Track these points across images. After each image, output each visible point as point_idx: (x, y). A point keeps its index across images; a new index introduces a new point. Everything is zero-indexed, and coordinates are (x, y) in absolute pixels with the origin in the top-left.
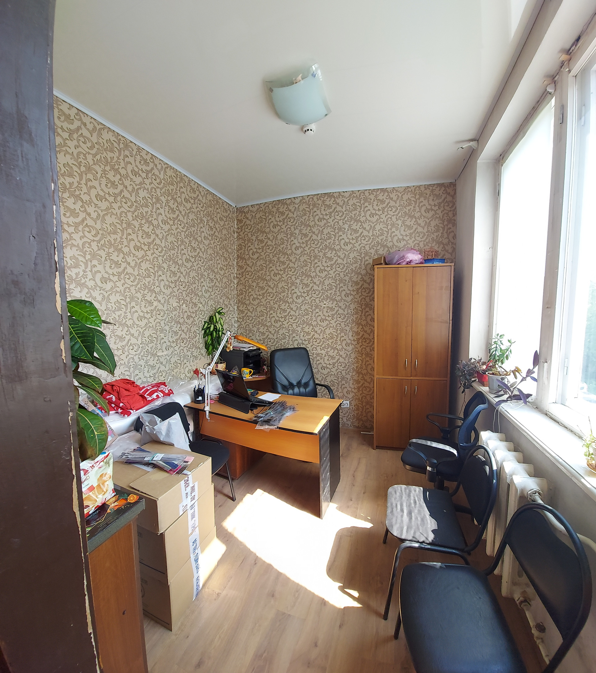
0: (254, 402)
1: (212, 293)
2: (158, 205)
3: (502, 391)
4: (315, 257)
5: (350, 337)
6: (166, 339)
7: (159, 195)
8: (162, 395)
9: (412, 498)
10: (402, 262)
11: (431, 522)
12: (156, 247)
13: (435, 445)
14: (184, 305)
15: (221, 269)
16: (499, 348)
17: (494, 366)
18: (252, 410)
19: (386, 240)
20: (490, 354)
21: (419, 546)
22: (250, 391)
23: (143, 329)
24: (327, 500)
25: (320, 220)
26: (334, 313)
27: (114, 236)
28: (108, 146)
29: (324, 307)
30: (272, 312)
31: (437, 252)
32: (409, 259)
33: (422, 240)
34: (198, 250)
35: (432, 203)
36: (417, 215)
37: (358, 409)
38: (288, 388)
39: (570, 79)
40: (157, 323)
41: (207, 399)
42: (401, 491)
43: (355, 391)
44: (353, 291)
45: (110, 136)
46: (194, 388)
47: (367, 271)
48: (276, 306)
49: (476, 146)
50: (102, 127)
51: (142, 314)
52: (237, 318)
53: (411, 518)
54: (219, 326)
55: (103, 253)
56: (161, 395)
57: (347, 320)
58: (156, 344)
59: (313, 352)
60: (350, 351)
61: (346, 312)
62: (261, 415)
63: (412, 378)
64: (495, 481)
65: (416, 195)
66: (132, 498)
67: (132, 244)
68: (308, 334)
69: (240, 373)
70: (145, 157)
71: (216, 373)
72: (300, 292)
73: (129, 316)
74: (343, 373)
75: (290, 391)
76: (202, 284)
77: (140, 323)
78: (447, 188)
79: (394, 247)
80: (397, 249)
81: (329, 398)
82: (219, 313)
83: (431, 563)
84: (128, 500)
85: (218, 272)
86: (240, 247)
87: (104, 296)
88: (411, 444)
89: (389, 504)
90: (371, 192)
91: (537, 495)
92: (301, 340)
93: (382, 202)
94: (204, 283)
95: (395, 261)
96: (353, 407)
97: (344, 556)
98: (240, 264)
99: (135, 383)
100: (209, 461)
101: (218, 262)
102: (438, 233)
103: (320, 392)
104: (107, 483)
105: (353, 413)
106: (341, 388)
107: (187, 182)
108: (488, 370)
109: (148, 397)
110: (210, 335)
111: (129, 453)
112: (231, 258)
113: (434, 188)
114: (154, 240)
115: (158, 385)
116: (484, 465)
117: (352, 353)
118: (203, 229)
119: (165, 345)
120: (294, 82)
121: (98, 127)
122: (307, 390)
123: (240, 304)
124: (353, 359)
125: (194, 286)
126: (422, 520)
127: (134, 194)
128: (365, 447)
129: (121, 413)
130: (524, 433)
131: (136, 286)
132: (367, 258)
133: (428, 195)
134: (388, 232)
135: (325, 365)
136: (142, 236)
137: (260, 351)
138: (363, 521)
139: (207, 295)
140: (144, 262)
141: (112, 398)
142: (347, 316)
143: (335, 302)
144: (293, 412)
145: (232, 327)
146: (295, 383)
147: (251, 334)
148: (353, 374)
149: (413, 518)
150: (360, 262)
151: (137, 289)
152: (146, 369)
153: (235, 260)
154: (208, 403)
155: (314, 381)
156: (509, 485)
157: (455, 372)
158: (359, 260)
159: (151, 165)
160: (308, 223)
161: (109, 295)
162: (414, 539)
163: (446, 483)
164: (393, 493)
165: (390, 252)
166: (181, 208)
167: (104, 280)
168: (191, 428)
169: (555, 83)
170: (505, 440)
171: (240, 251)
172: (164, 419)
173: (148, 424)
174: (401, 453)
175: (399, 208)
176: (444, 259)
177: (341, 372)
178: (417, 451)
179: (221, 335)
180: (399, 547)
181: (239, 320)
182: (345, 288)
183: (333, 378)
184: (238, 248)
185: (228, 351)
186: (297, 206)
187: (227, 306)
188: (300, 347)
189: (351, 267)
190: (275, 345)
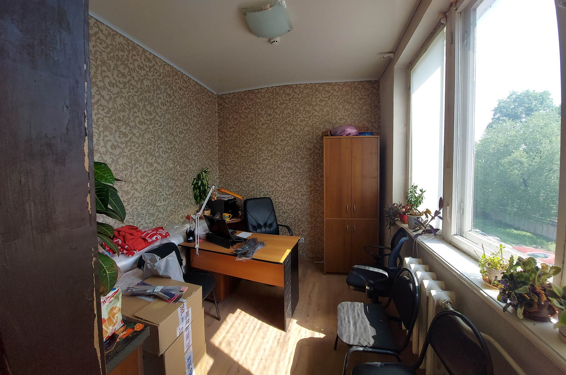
0: (234, 239)
1: (200, 157)
2: (158, 92)
3: (418, 227)
4: (278, 130)
5: (305, 189)
6: (163, 193)
7: (159, 84)
8: (161, 237)
9: (356, 311)
10: (343, 134)
11: (371, 330)
12: (156, 122)
13: (371, 269)
14: (178, 166)
15: (207, 139)
16: (414, 196)
18: (232, 246)
19: (332, 119)
20: (407, 201)
21: (363, 350)
22: (230, 231)
23: (145, 185)
24: (290, 316)
25: (281, 104)
26: (292, 171)
27: (122, 114)
28: (120, 47)
29: (284, 167)
30: (244, 171)
31: (368, 128)
32: (348, 132)
33: (357, 119)
34: (189, 125)
35: (363, 94)
36: (353, 102)
37: (311, 244)
38: (257, 228)
39: (457, 15)
40: (156, 180)
41: (197, 239)
42: (348, 306)
43: (309, 230)
44: (307, 155)
45: (121, 40)
46: (187, 231)
47: (317, 141)
48: (247, 166)
49: (393, 57)
50: (116, 33)
51: (144, 173)
52: (219, 175)
53: (356, 328)
54: (205, 182)
55: (114, 127)
56: (159, 237)
57: (302, 177)
58: (156, 197)
59: (276, 201)
60: (305, 200)
61: (301, 171)
62: (239, 249)
63: (352, 219)
64: (417, 295)
65: (352, 88)
66: (138, 327)
67: (137, 120)
68: (272, 187)
69: (222, 217)
70: (149, 56)
71: (204, 218)
72: (266, 156)
73: (134, 175)
74: (300, 216)
75: (259, 230)
76: (192, 150)
77: (143, 180)
78: (373, 84)
79: (337, 124)
80: (340, 125)
81: (289, 235)
82: (205, 172)
83: (373, 363)
84: (135, 329)
85: (204, 141)
86: (220, 124)
87: (113, 160)
88: (354, 269)
89: (339, 318)
90: (321, 85)
91: (449, 304)
92: (267, 191)
93: (328, 92)
94: (194, 150)
95: (338, 134)
96: (307, 242)
97: (304, 362)
98: (221, 135)
99: (138, 228)
100: (199, 290)
101: (204, 134)
102: (368, 115)
103: (281, 231)
104: (117, 315)
105: (307, 247)
106: (298, 228)
107: (180, 76)
108: (407, 212)
109: (149, 239)
110: (198, 188)
111: (133, 288)
112: (214, 131)
113: (364, 83)
114: (155, 117)
115: (157, 229)
116: (409, 283)
118: (193, 110)
119: (163, 197)
120: (264, 9)
121: (112, 33)
122: (271, 229)
123: (221, 165)
124: (307, 206)
125: (186, 151)
126: (365, 328)
127: (139, 83)
128: (317, 273)
129: (126, 254)
130: (436, 258)
131: (140, 151)
132: (318, 131)
133: (360, 88)
134: (332, 113)
135: (285, 211)
136: (146, 114)
137: (236, 200)
138: (318, 333)
139: (196, 159)
140: (147, 133)
141: (118, 241)
142: (302, 173)
143: (293, 164)
144: (263, 247)
145: (215, 182)
146: (262, 224)
147: (229, 188)
148: (307, 217)
149: (358, 328)
150: (312, 134)
151: (140, 154)
152: (147, 217)
153: (217, 133)
154: (197, 242)
155: (277, 222)
156: (428, 298)
157: (383, 214)
159: (153, 62)
160: (271, 106)
161: (118, 159)
162: (359, 345)
163: (380, 299)
164: (342, 308)
165: (334, 127)
166: (176, 95)
167: (114, 147)
168: (184, 262)
169: (446, 17)
170: (422, 264)
171: (220, 126)
172: (162, 257)
173: (149, 262)
174: (345, 277)
175: (340, 96)
176: (373, 133)
177: (298, 216)
178: (358, 274)
179: (206, 188)
180: (348, 351)
181: (220, 177)
182: (301, 153)
183: (291, 220)
184: (219, 124)
185: (213, 200)
186: (263, 95)
187: (211, 167)
188: (266, 197)
189: (306, 138)
190: (246, 196)
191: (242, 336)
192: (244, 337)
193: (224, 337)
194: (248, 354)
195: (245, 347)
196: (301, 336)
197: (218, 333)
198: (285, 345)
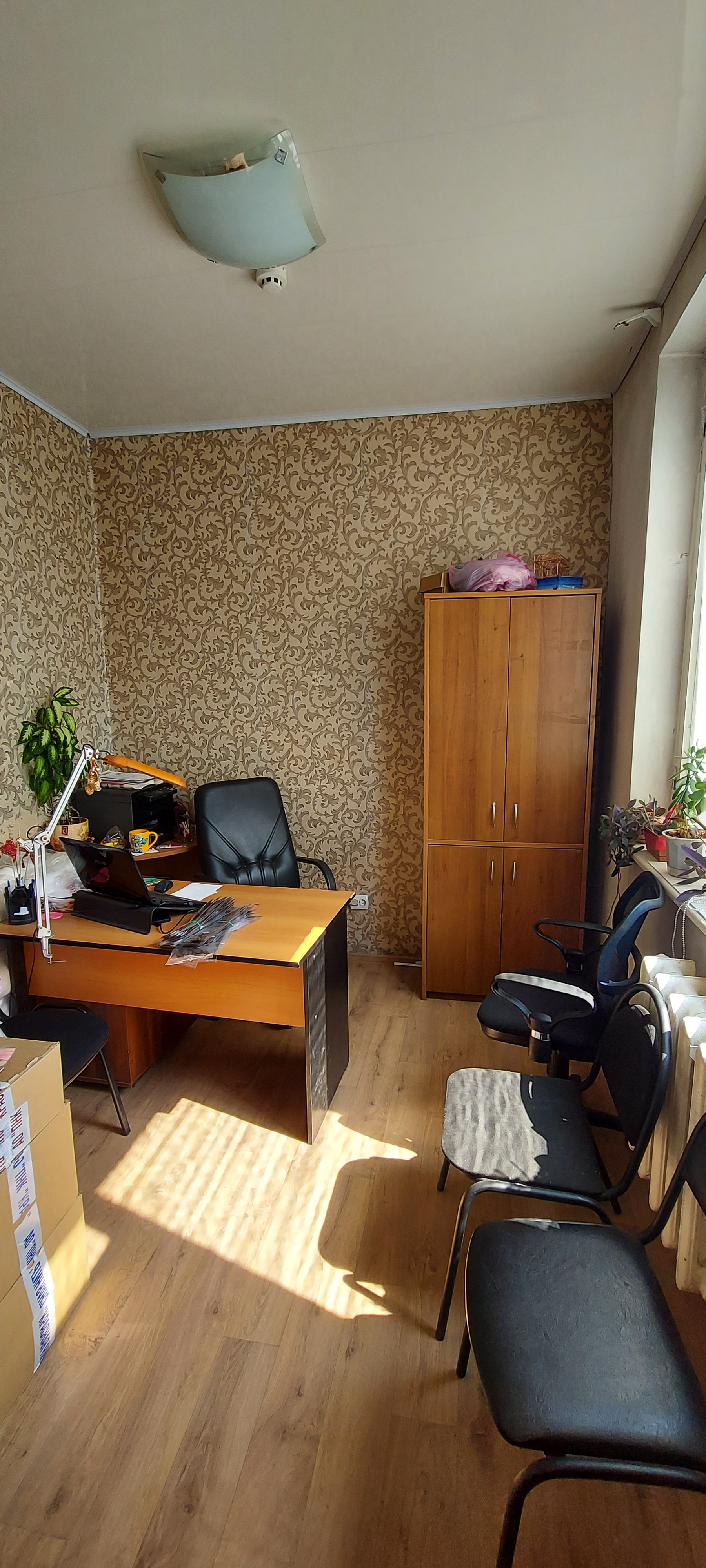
0: (162, 906)
1: (41, 652)
3: (695, 871)
4: (293, 571)
5: (371, 754)
9: (497, 1094)
10: (487, 586)
11: (534, 1142)
13: (547, 984)
15: (61, 591)
16: (694, 778)
17: (681, 818)
18: (157, 925)
19: (452, 534)
20: (674, 792)
21: (508, 1189)
22: (150, 883)
24: (321, 1105)
25: (302, 485)
26: (334, 699)
29: (314, 687)
30: (194, 697)
31: (567, 563)
32: (501, 578)
33: (533, 533)
35: (558, 449)
36: (523, 475)
37: (387, 913)
38: (237, 869)
41: (43, 912)
42: (475, 1080)
43: (383, 873)
44: (378, 650)
46: (6, 889)
47: (408, 606)
48: (204, 683)
49: (659, 321)
52: (111, 711)
53: (492, 1135)
54: (63, 733)
57: (363, 716)
59: (289, 787)
60: (371, 785)
61: (361, 699)
62: (177, 933)
63: (506, 844)
64: (665, 1055)
65: (520, 430)
68: (278, 746)
69: (127, 843)
71: (63, 847)
72: (258, 651)
74: (356, 833)
75: (243, 877)
78: (591, 414)
79: (471, 549)
80: (477, 555)
81: (325, 889)
82: (63, 701)
83: (532, 1220)
85: (52, 598)
86: (107, 540)
88: (498, 984)
89: (448, 1107)
90: (420, 420)
92: (263, 760)
93: (443, 444)
94: (16, 627)
95: (471, 583)
96: (377, 907)
97: (356, 1216)
98: (110, 580)
100: (53, 1052)
101: (50, 573)
102: (570, 518)
103: (305, 877)
105: (377, 921)
106: (350, 866)
108: (668, 827)
110: (42, 754)
112: (87, 564)
113: (562, 413)
116: (646, 1025)
117: (375, 789)
122: (278, 872)
123: (117, 678)
124: (376, 804)
126: (517, 1137)
128: (402, 995)
132: (409, 575)
133: (549, 428)
134: (455, 515)
135: (316, 817)
137: (170, 790)
138: (396, 1148)
139: (26, 657)
143: (338, 676)
144: (248, 922)
145: (97, 735)
146: (251, 857)
147: (148, 751)
148: (378, 836)
149: (498, 1134)
150: (392, 584)
153: (97, 570)
154: (44, 922)
155: (293, 852)
156: (693, 1062)
157: (599, 830)
158: (390, 581)
160: (273, 492)
162: (498, 1175)
163: (573, 1066)
164: (458, 1084)
165: (459, 561)
168: (5, 985)
170: (694, 974)
171: (108, 549)
174: (476, 1006)
175: (481, 459)
176: (582, 579)
177: (350, 833)
178: (510, 997)
179: (70, 754)
180: (468, 1190)
181: (116, 715)
182: (359, 643)
183: (333, 845)
184: (102, 539)
185: (90, 792)
186: (245, 450)
187: (82, 683)
188: (261, 776)
189: (373, 596)
190: (205, 775)
191: (191, 1167)
192: (197, 1169)
193: (140, 1177)
194: (209, 1209)
195: (201, 1192)
196: (350, 1154)
197: (122, 1167)
198: (307, 1177)
